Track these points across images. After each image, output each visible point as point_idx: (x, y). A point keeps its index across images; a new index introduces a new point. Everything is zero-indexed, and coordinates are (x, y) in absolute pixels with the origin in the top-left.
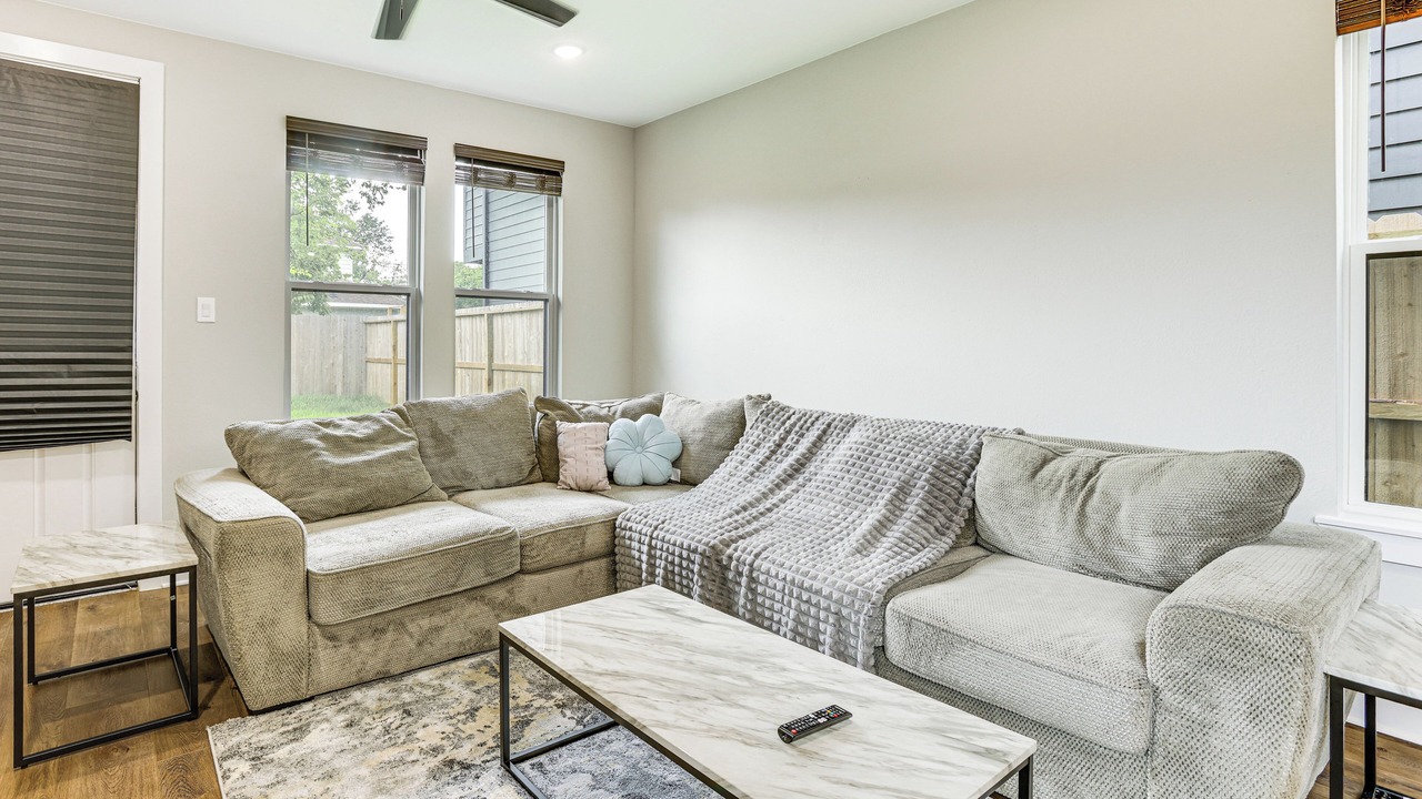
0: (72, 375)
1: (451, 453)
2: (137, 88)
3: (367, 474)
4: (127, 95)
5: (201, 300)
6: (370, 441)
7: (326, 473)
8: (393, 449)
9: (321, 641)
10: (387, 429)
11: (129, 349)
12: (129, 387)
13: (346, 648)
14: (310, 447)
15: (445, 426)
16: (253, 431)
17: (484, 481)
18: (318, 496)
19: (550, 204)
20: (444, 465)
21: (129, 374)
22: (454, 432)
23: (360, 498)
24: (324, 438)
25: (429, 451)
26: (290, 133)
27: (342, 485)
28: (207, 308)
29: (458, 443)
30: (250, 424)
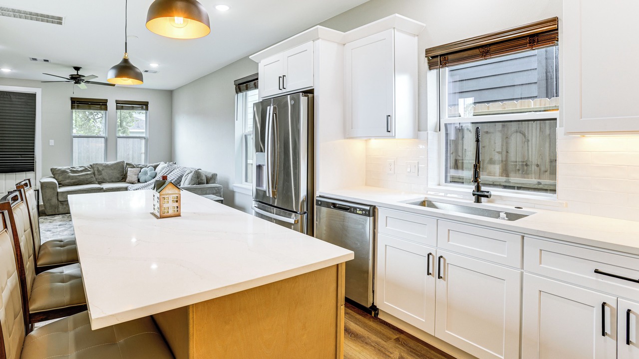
0: (22, 157)
1: (101, 174)
2: (35, 94)
3: (78, 177)
4: (33, 96)
5: (50, 141)
6: (81, 171)
7: (69, 177)
8: (86, 173)
9: (60, 204)
10: (86, 169)
11: (34, 152)
12: (34, 160)
13: (65, 206)
14: (67, 172)
15: (100, 168)
16: (56, 169)
17: (109, 181)
18: (67, 181)
19: (146, 113)
20: (99, 177)
21: (34, 157)
22: (102, 170)
23: (76, 182)
24: (71, 170)
25: (96, 174)
26: (72, 101)
27: (72, 179)
28: (52, 142)
29: (103, 172)
30: (55, 167)
